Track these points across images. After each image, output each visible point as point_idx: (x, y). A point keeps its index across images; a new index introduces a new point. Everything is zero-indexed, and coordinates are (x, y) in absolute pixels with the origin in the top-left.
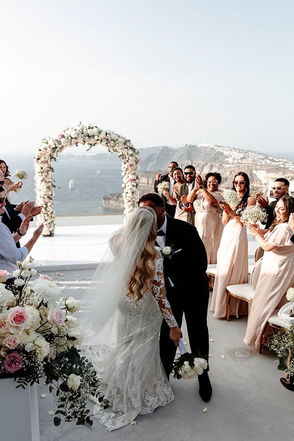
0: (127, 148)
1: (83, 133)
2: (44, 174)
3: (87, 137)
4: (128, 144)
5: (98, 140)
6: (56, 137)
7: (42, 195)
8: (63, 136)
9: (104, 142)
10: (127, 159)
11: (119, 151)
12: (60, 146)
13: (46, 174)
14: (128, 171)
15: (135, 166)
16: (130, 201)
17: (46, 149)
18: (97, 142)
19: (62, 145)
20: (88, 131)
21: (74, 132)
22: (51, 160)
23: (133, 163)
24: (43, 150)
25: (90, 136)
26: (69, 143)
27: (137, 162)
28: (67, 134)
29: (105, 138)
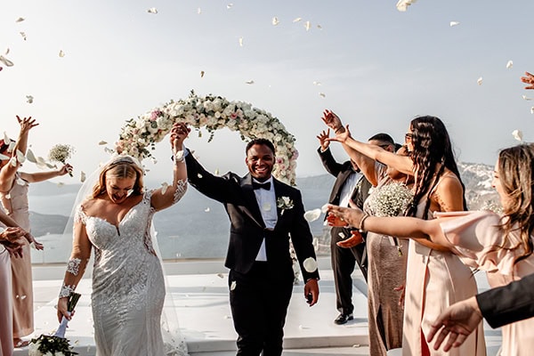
0: (272, 131)
1: (195, 108)
3: (202, 115)
4: (275, 125)
5: (220, 118)
6: (149, 116)
8: (161, 114)
9: (232, 122)
12: (155, 131)
15: (288, 162)
17: (131, 136)
18: (220, 122)
19: (159, 128)
20: (205, 103)
21: (179, 106)
22: (139, 155)
23: (284, 158)
24: (127, 138)
25: (207, 112)
26: (170, 125)
27: (292, 155)
28: (168, 110)
29: (234, 116)
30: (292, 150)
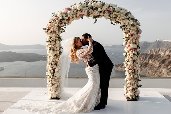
0: (128, 19)
1: (87, 6)
2: (52, 43)
3: (91, 10)
4: (130, 16)
5: (101, 12)
6: (64, 11)
7: (50, 63)
8: (70, 9)
9: (107, 14)
10: (128, 29)
11: (121, 22)
12: (67, 18)
13: (54, 43)
14: (129, 41)
15: (136, 35)
16: (131, 69)
17: (54, 21)
18: (100, 14)
19: (69, 17)
20: (93, 4)
21: (79, 5)
22: (59, 31)
23: (135, 33)
24: (53, 22)
25: (94, 8)
26: (75, 15)
27: (138, 32)
28: (73, 8)
29: (108, 10)
30: (139, 29)
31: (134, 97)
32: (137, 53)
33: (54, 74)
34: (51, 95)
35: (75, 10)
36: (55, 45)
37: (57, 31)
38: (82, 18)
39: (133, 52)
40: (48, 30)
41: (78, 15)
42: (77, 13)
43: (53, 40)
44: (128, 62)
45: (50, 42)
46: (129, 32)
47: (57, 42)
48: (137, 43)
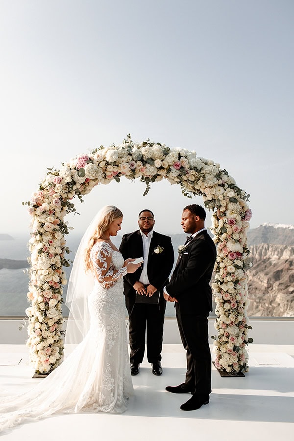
0: (223, 185)
1: (130, 155)
2: (46, 238)
3: (139, 163)
4: (225, 178)
5: (161, 168)
6: (74, 163)
7: (39, 284)
8: (89, 160)
9: (175, 173)
10: (223, 209)
11: (207, 191)
12: (82, 180)
13: (49, 237)
14: (224, 235)
15: (240, 223)
16: (229, 302)
17: (52, 185)
18: (159, 173)
19: (86, 177)
20: (143, 150)
21: (112, 152)
22: (62, 209)
23: (237, 218)
24: (48, 188)
25: (145, 160)
26: (100, 174)
27: (245, 215)
28: (98, 156)
29: (177, 165)
30: (246, 209)
31: (237, 367)
32: (243, 265)
33: (47, 312)
34: (37, 363)
35: (103, 162)
36: (51, 242)
37: (58, 210)
38: (118, 181)
39: (235, 261)
40: (36, 206)
41: (108, 174)
42: (106, 170)
43: (47, 230)
44: (221, 283)
45: (41, 234)
46: (225, 215)
47: (56, 236)
48: (243, 241)
